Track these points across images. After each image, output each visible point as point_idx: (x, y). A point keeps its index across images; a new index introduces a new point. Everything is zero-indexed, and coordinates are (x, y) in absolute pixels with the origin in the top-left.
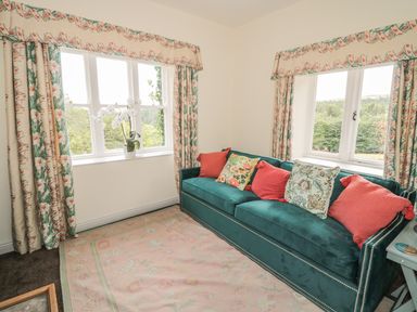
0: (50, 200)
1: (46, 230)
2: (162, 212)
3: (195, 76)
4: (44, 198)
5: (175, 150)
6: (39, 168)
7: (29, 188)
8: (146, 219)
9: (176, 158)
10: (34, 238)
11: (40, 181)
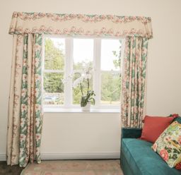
0: (26, 133)
1: (21, 153)
2: (104, 162)
3: (145, 44)
4: (23, 131)
5: (122, 109)
6: (22, 111)
7: (16, 123)
8: (89, 164)
9: (122, 117)
10: (15, 156)
11: (22, 119)
